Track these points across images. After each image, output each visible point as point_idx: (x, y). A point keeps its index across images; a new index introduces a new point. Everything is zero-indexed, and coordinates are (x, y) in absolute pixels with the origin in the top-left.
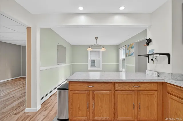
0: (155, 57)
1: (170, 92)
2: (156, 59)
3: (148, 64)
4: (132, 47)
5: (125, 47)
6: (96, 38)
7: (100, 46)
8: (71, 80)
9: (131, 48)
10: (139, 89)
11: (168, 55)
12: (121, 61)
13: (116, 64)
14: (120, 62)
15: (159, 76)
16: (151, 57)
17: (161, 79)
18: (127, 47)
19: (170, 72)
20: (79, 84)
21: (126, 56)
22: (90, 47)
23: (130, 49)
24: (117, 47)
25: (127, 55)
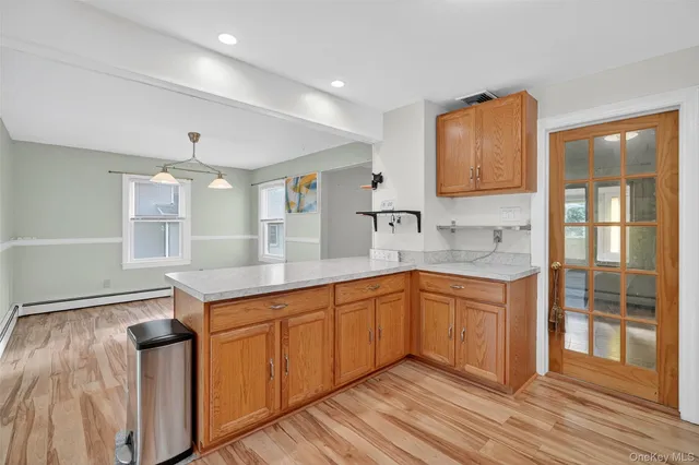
0: (397, 219)
1: (426, 288)
2: (399, 221)
3: (375, 234)
4: (311, 186)
5: (284, 181)
6: (194, 137)
7: (209, 170)
8: (221, 294)
9: (308, 187)
10: (380, 292)
11: (418, 214)
12: (264, 229)
13: (239, 237)
14: (261, 233)
15: (400, 260)
16: (383, 220)
17: (407, 266)
18: (292, 184)
19: (421, 248)
20: (244, 306)
21: (290, 212)
22: (165, 170)
23: (304, 190)
24: (250, 180)
25: (294, 209)
